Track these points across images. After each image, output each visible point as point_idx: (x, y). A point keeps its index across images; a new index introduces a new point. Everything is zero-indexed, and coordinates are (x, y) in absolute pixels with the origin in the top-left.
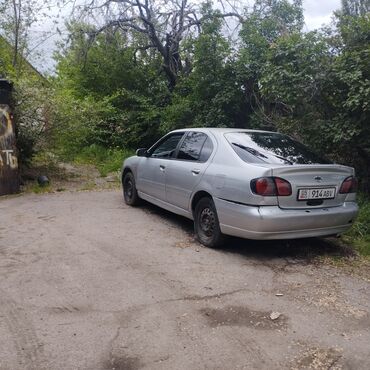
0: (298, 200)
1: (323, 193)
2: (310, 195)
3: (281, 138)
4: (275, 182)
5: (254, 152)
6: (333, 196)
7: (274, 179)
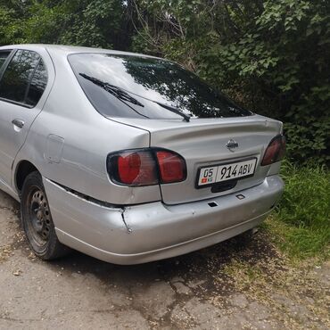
0: (198, 187)
1: (238, 170)
2: (217, 176)
3: (168, 67)
4: (155, 158)
5: (120, 94)
6: (251, 172)
7: (153, 152)
